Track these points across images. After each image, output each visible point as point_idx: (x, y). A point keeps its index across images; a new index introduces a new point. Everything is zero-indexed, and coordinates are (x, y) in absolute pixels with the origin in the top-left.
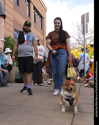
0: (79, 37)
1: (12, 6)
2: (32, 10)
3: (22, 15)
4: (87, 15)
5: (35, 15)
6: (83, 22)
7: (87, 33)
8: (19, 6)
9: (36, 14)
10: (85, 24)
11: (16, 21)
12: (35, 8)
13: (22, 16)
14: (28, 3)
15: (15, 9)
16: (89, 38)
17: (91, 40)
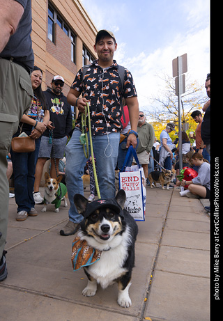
0: (170, 100)
1: (43, 46)
2: (81, 52)
3: (61, 60)
4: (183, 59)
5: (85, 60)
6: (176, 72)
7: (184, 92)
8: (55, 45)
9: (88, 58)
10: (181, 75)
11: (51, 72)
12: (85, 47)
13: (61, 62)
14: (72, 39)
15: (48, 50)
16: (188, 102)
17: (193, 104)
